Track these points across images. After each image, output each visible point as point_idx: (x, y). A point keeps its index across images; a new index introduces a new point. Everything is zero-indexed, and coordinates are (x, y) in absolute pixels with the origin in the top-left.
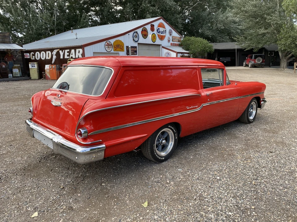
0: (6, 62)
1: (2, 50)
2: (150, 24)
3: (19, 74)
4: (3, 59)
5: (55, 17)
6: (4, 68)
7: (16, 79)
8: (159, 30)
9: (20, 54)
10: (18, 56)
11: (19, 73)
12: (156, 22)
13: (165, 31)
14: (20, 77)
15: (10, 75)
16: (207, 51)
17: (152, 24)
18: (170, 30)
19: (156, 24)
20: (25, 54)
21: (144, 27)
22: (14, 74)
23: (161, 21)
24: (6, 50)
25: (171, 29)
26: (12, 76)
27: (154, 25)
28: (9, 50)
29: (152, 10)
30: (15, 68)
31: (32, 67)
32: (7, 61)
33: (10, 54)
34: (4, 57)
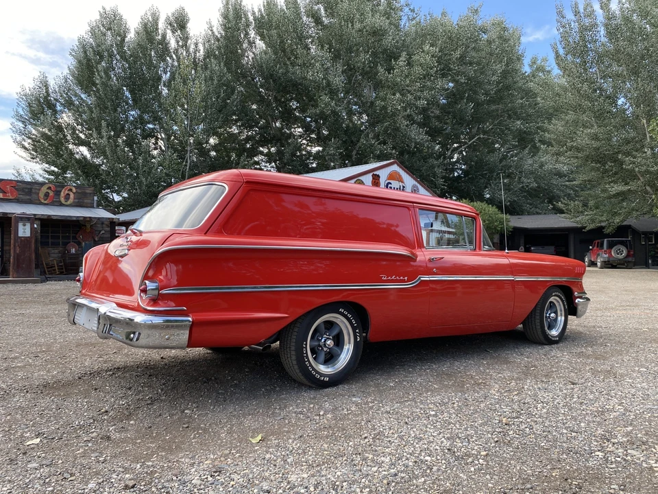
0: (79, 244)
1: (75, 219)
2: (372, 174)
4: (75, 238)
5: (188, 164)
6: (73, 254)
8: (390, 185)
9: (108, 229)
10: (103, 232)
12: (384, 170)
13: (404, 187)
16: (495, 228)
17: (375, 173)
18: (414, 186)
19: (384, 175)
20: (117, 228)
21: (359, 178)
23: (395, 168)
24: (82, 219)
25: (416, 183)
27: (378, 176)
28: (88, 219)
29: (380, 151)
32: (81, 241)
33: (88, 227)
34: (77, 234)
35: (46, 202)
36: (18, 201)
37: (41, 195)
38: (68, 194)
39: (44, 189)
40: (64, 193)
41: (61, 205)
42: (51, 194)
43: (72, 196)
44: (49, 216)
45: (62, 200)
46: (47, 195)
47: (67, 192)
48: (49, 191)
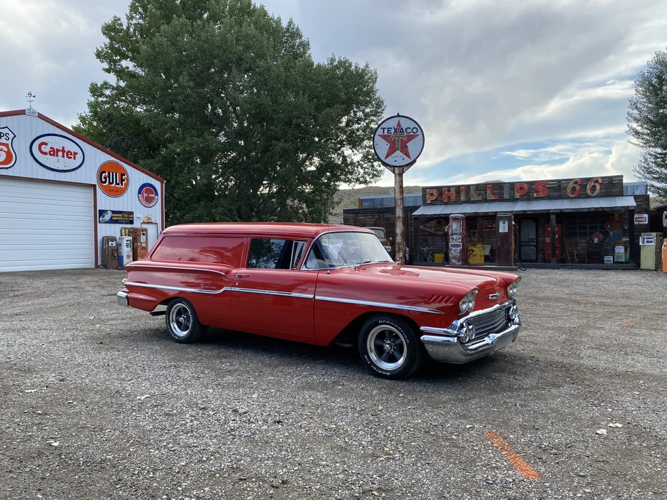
3: (624, 257)
6: (596, 244)
7: (618, 266)
11: (624, 254)
14: (626, 263)
15: (608, 259)
20: (636, 216)
22: (615, 257)
26: (612, 259)
30: (619, 244)
31: (647, 242)
32: (608, 230)
33: (617, 216)
34: (604, 223)
35: (573, 196)
36: (549, 198)
37: (569, 190)
38: (594, 186)
39: (571, 185)
40: (590, 185)
41: (588, 197)
42: (578, 187)
43: (598, 187)
44: (562, 210)
45: (588, 192)
46: (574, 189)
47: (592, 184)
48: (576, 185)
